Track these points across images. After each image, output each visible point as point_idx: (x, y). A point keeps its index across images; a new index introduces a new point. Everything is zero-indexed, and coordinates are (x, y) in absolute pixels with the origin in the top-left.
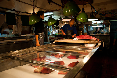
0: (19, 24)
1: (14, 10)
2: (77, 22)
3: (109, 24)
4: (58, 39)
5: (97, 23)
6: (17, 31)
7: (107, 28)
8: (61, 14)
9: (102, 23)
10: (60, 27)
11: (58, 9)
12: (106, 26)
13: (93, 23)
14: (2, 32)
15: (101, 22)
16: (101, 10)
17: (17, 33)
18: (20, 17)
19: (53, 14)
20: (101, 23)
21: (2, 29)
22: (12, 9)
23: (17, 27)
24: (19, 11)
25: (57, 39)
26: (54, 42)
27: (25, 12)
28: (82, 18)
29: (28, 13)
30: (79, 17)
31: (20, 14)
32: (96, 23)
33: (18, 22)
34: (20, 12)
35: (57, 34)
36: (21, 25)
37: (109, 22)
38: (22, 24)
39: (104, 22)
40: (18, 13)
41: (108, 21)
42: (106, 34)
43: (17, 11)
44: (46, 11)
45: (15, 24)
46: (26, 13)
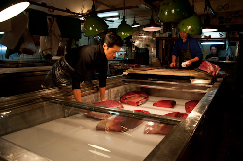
0: (54, 34)
1: (43, 5)
2: (170, 33)
3: (236, 39)
4: (130, 66)
5: (212, 37)
6: (50, 49)
7: (232, 47)
8: (136, 16)
9: (223, 37)
10: (134, 42)
11: (135, 6)
12: (229, 43)
13: (203, 37)
14: (21, 50)
15: (221, 35)
16: (223, 10)
17: (49, 52)
18: (55, 19)
19: (119, 14)
20: (219, 37)
21: (22, 44)
22: (40, 3)
23: (51, 40)
24: (53, 7)
25: (128, 68)
26: (126, 73)
27: (65, 9)
28: (189, 27)
29: (71, 11)
30: (183, 25)
31: (56, 14)
32: (210, 37)
33: (51, 30)
34: (54, 9)
35: (123, 57)
36: (57, 36)
37: (239, 34)
38: (60, 35)
39: (226, 35)
40: (51, 10)
41: (236, 34)
42: (229, 60)
43: (49, 7)
44: (109, 8)
45: (45, 34)
46: (68, 11)
